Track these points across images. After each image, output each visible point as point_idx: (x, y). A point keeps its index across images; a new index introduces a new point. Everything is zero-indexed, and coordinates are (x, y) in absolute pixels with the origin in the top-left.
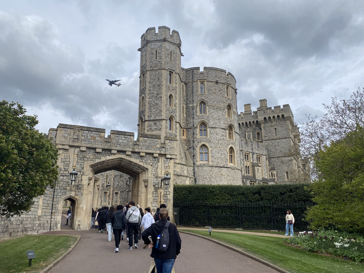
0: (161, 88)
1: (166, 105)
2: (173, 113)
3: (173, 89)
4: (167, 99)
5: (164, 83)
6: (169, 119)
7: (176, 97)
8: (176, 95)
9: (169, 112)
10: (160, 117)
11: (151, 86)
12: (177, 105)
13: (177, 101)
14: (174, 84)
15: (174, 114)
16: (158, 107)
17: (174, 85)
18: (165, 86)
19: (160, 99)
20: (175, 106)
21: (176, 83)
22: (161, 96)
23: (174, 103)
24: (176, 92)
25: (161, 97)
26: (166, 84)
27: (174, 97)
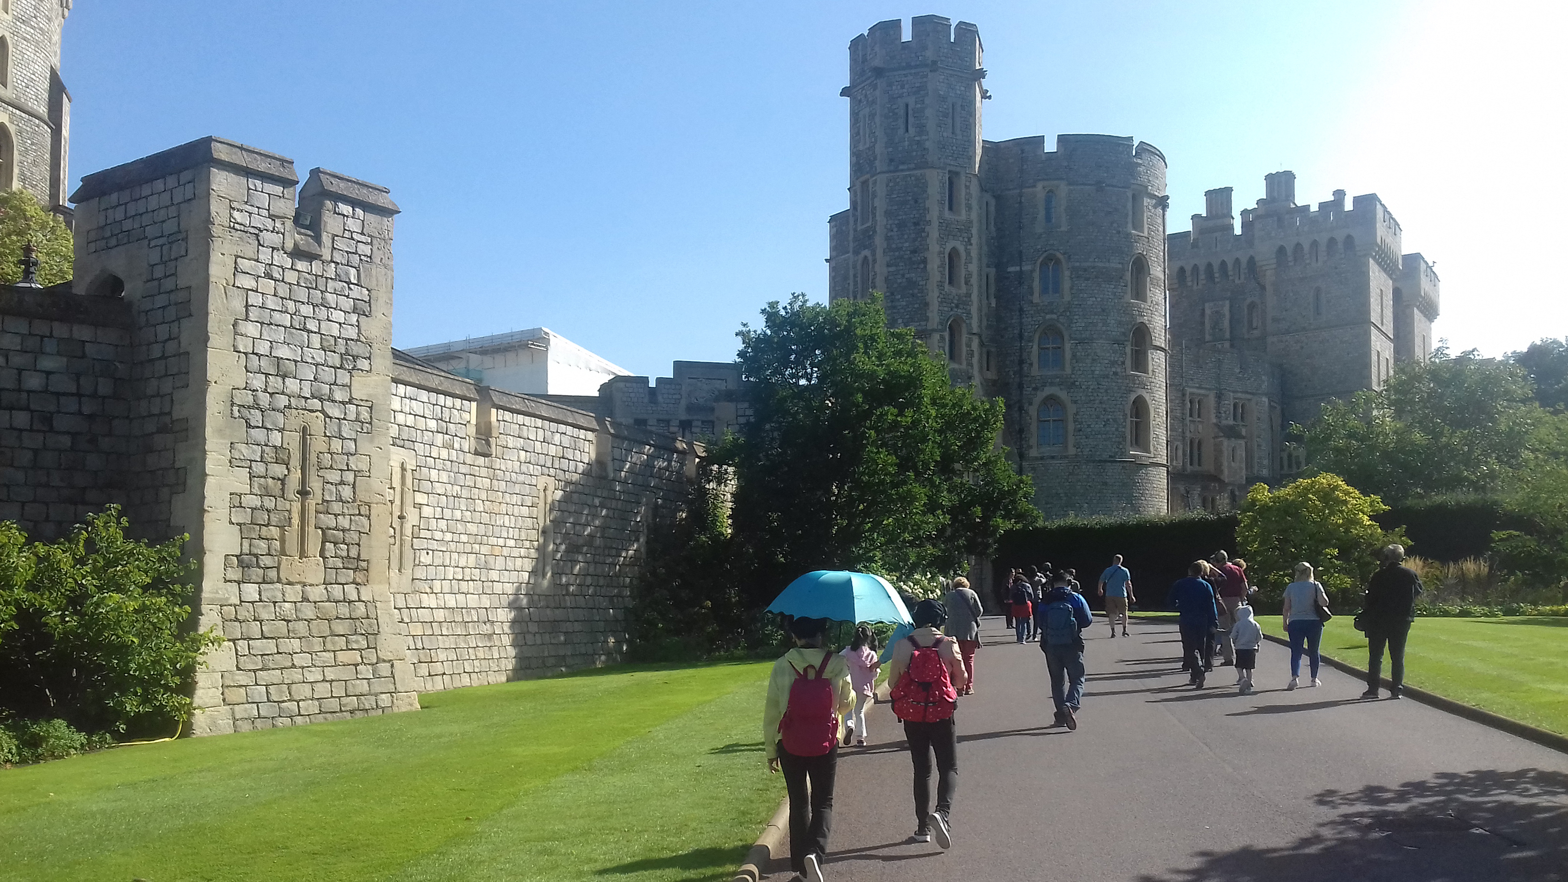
0: (924, 231)
1: (940, 285)
2: (961, 306)
3: (960, 230)
4: (942, 266)
5: (934, 214)
6: (950, 327)
7: (968, 253)
8: (969, 247)
9: (949, 305)
10: (923, 323)
11: (891, 225)
12: (974, 280)
13: (973, 268)
14: (964, 212)
15: (964, 311)
16: (916, 291)
17: (963, 217)
18: (935, 223)
19: (922, 266)
20: (966, 283)
21: (969, 208)
22: (926, 258)
23: (963, 273)
24: (969, 240)
25: (925, 261)
26: (940, 217)
27: (963, 255)
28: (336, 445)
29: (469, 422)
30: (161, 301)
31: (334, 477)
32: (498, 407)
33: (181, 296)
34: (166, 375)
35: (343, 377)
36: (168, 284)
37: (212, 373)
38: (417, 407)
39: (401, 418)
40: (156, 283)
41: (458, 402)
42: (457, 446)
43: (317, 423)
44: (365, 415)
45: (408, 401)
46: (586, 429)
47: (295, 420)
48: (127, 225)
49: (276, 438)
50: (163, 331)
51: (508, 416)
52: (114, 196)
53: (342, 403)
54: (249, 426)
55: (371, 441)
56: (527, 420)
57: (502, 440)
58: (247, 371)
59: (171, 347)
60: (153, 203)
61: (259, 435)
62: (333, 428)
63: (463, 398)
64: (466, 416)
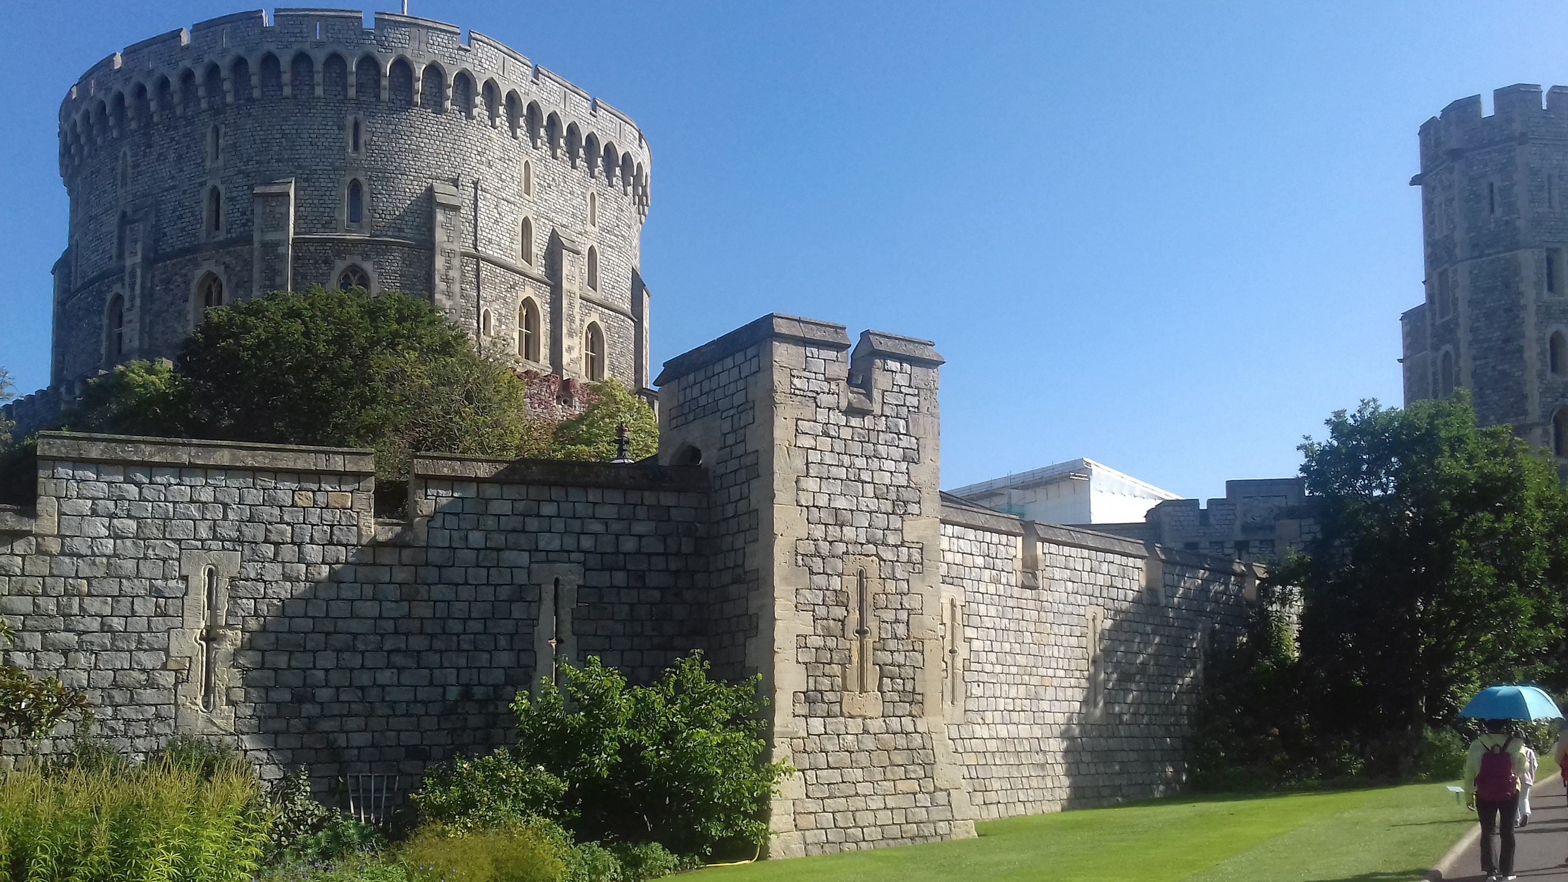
0: (1518, 318)
1: (1542, 374)
4: (1542, 353)
5: (1529, 298)
6: (1555, 419)
9: (1553, 395)
10: (1522, 418)
11: (1477, 315)
16: (1510, 383)
17: (1567, 295)
18: (1532, 308)
19: (1517, 355)
22: (1521, 346)
25: (1520, 350)
26: (1538, 300)
28: (891, 586)
29: (1015, 556)
30: (733, 465)
31: (889, 616)
32: (1043, 541)
33: (749, 460)
34: (739, 532)
35: (895, 522)
36: (739, 450)
37: (778, 527)
38: (964, 545)
39: (949, 557)
40: (728, 449)
41: (1004, 538)
42: (1004, 580)
43: (872, 567)
44: (916, 556)
45: (956, 540)
46: (1135, 557)
47: (853, 565)
48: (703, 401)
49: (836, 583)
50: (735, 492)
51: (1054, 548)
52: (691, 377)
53: (896, 546)
54: (812, 573)
55: (923, 580)
56: (1073, 551)
57: (1049, 572)
58: (809, 523)
59: (742, 506)
60: (724, 379)
61: (821, 580)
62: (887, 571)
63: (1009, 534)
64: (1012, 551)
